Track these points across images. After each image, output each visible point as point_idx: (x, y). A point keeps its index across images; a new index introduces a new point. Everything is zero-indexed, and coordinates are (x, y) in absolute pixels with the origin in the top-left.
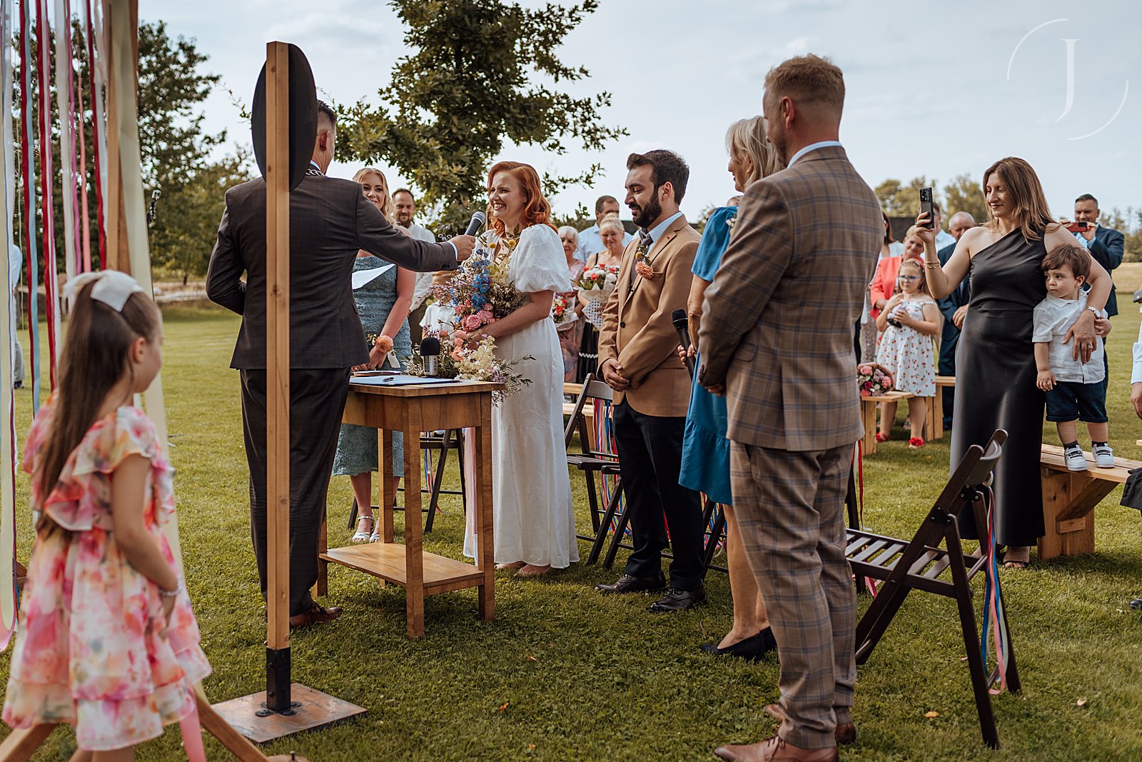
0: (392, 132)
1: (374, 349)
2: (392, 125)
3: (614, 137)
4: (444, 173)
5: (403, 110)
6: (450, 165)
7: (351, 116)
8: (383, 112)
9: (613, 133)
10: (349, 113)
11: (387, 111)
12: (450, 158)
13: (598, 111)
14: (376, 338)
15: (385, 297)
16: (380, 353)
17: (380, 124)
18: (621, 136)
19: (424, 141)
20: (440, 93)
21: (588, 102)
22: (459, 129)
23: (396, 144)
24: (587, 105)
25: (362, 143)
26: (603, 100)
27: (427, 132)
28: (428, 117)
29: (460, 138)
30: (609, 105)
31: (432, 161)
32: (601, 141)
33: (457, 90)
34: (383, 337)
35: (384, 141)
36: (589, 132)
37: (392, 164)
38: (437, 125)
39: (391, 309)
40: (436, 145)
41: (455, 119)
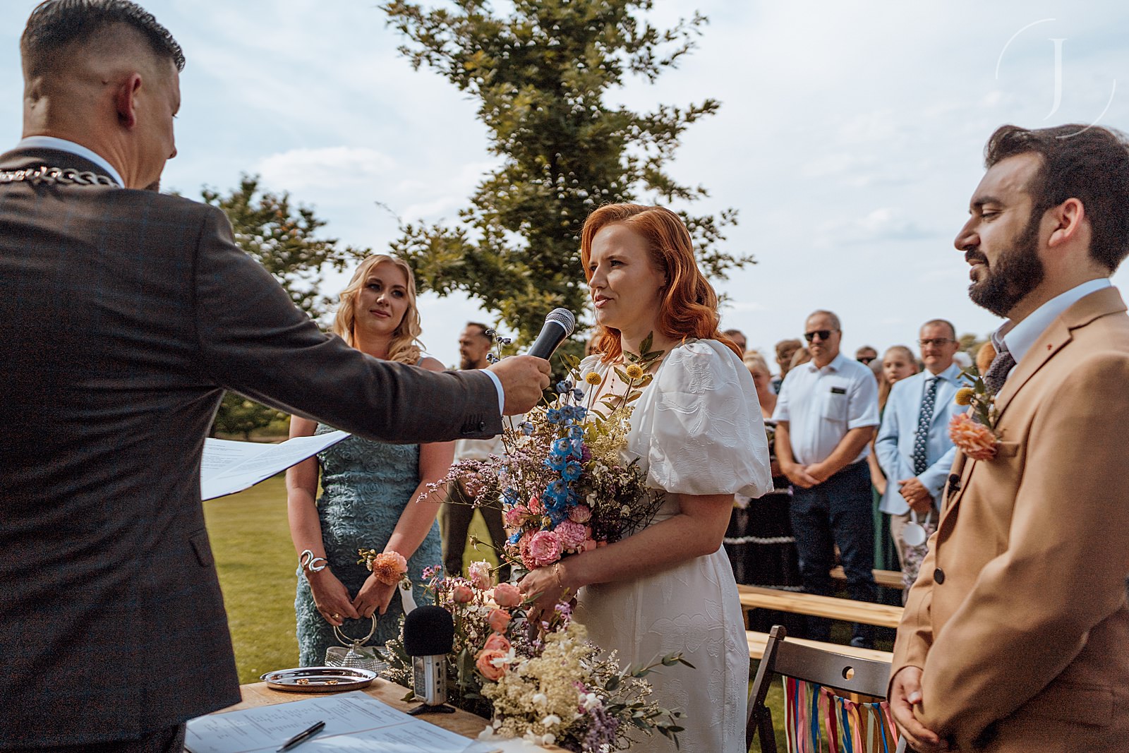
0: (470, 256)
1: (371, 579)
2: (471, 249)
3: (739, 265)
4: (535, 304)
5: (487, 233)
6: (541, 294)
7: (422, 237)
8: (460, 233)
9: (737, 261)
10: (419, 234)
11: (465, 232)
12: (543, 287)
13: (723, 231)
14: (374, 556)
15: (394, 482)
16: (380, 587)
17: (456, 247)
18: (747, 265)
19: (511, 267)
20: (530, 209)
21: (710, 220)
22: (555, 253)
23: (476, 271)
24: (708, 224)
25: (431, 267)
26: (729, 217)
27: (513, 257)
28: (516, 241)
29: (556, 263)
30: (735, 224)
31: (521, 291)
32: (724, 271)
33: (551, 205)
34: (389, 555)
35: (462, 268)
36: (710, 260)
37: (471, 296)
38: (528, 250)
39: (405, 504)
40: (525, 271)
41: (549, 241)
